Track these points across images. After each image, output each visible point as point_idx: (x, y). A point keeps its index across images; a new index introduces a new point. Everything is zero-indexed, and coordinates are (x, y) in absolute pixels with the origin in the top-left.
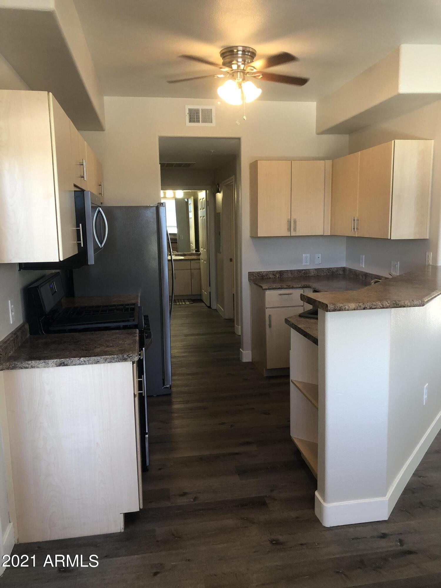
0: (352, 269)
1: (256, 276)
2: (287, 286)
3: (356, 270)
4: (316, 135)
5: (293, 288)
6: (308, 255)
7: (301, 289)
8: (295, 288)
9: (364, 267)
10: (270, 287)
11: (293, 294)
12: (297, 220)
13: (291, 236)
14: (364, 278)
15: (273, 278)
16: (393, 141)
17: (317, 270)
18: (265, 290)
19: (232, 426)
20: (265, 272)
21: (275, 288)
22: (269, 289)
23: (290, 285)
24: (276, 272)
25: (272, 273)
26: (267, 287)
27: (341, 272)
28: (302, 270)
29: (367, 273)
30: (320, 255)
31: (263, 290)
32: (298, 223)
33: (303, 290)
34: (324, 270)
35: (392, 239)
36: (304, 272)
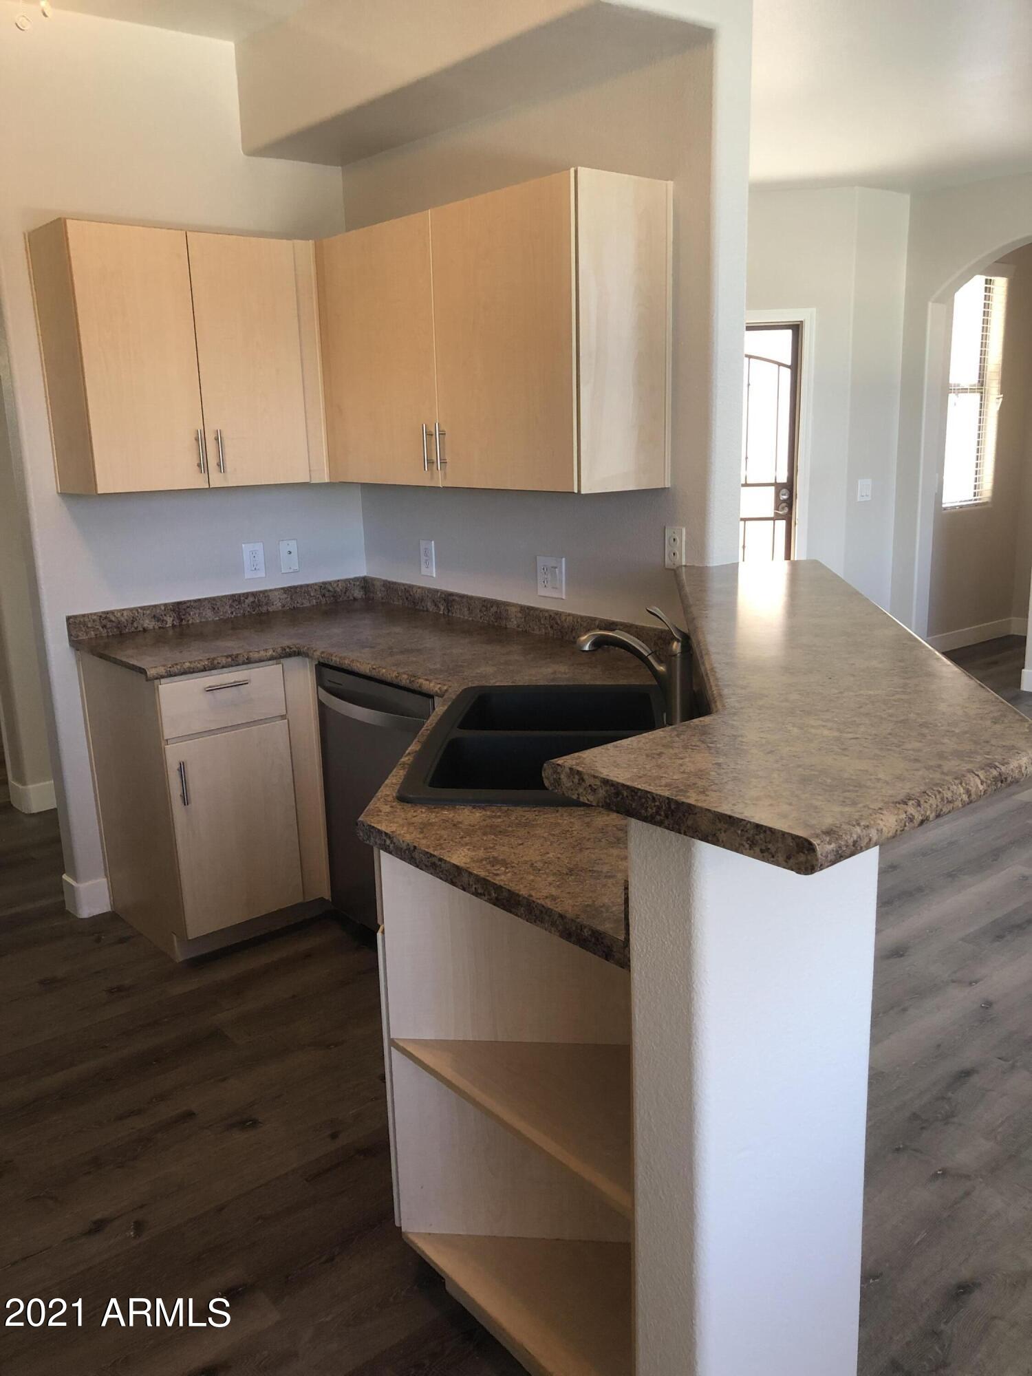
0: (395, 583)
1: (95, 630)
2: (230, 660)
3: (411, 587)
4: (246, 157)
5: (249, 661)
6: (259, 547)
7: (275, 661)
8: (256, 662)
9: (434, 576)
10: (171, 669)
11: (250, 681)
12: (226, 435)
13: (210, 489)
14: (442, 608)
15: (154, 629)
16: (572, 170)
17: (291, 591)
18: (156, 682)
19: (139, 1227)
20: (125, 614)
21: (189, 668)
22: (170, 675)
23: (238, 654)
24: (163, 608)
25: (148, 612)
26: (162, 670)
27: (358, 593)
28: (244, 594)
29: (451, 594)
30: (293, 546)
31: (149, 682)
32: (227, 442)
33: (281, 665)
34: (310, 589)
35: (582, 492)
36: (254, 602)
